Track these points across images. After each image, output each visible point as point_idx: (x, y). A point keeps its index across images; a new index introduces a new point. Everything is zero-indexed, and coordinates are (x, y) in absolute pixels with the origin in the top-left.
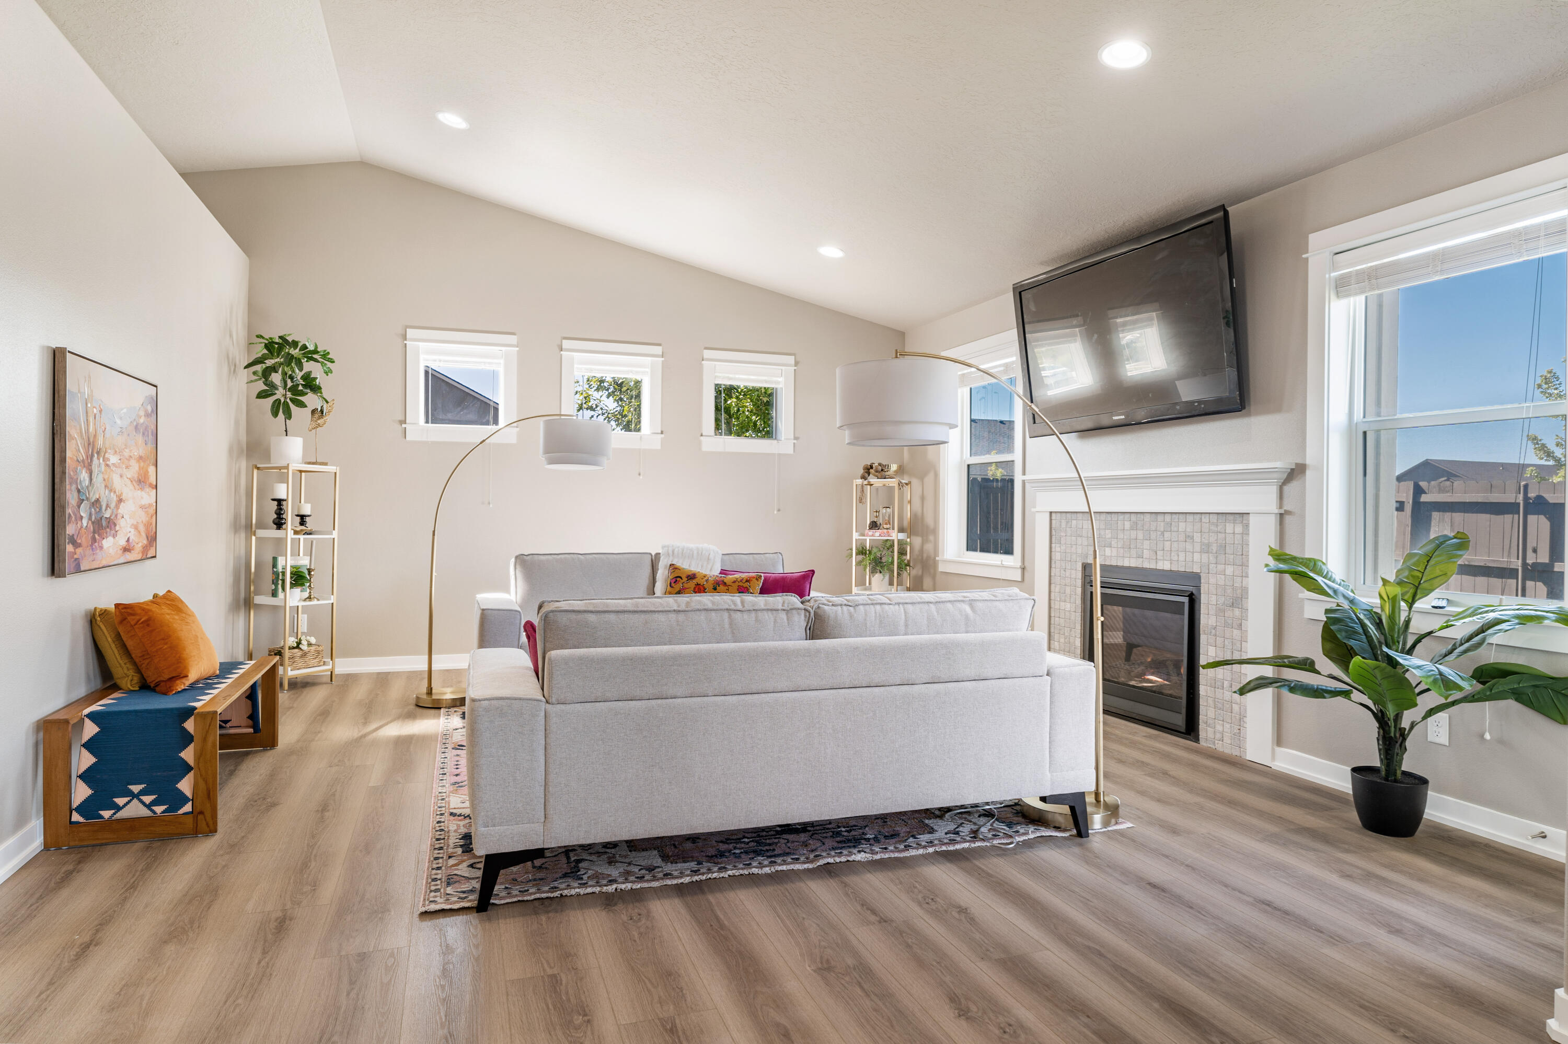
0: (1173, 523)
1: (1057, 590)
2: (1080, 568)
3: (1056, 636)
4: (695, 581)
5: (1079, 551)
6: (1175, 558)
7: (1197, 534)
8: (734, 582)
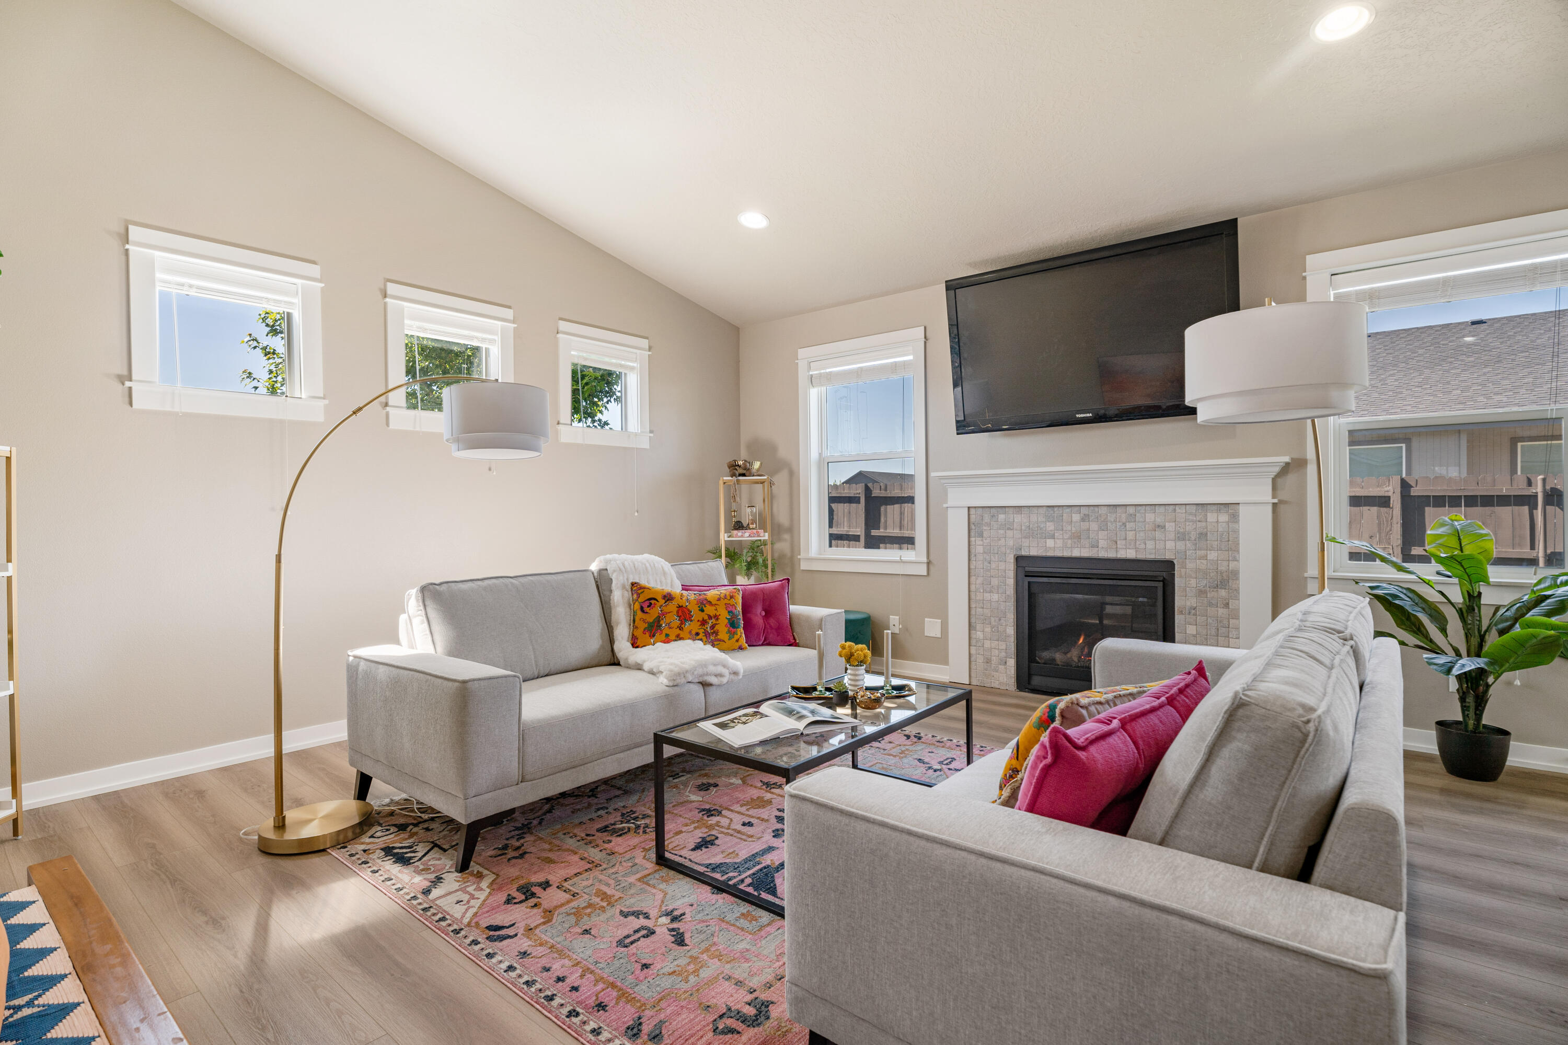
0: (1137, 515)
1: (980, 580)
2: (1011, 559)
3: (979, 627)
4: (675, 603)
5: (1011, 543)
6: (1143, 546)
7: (1171, 524)
8: (719, 599)
